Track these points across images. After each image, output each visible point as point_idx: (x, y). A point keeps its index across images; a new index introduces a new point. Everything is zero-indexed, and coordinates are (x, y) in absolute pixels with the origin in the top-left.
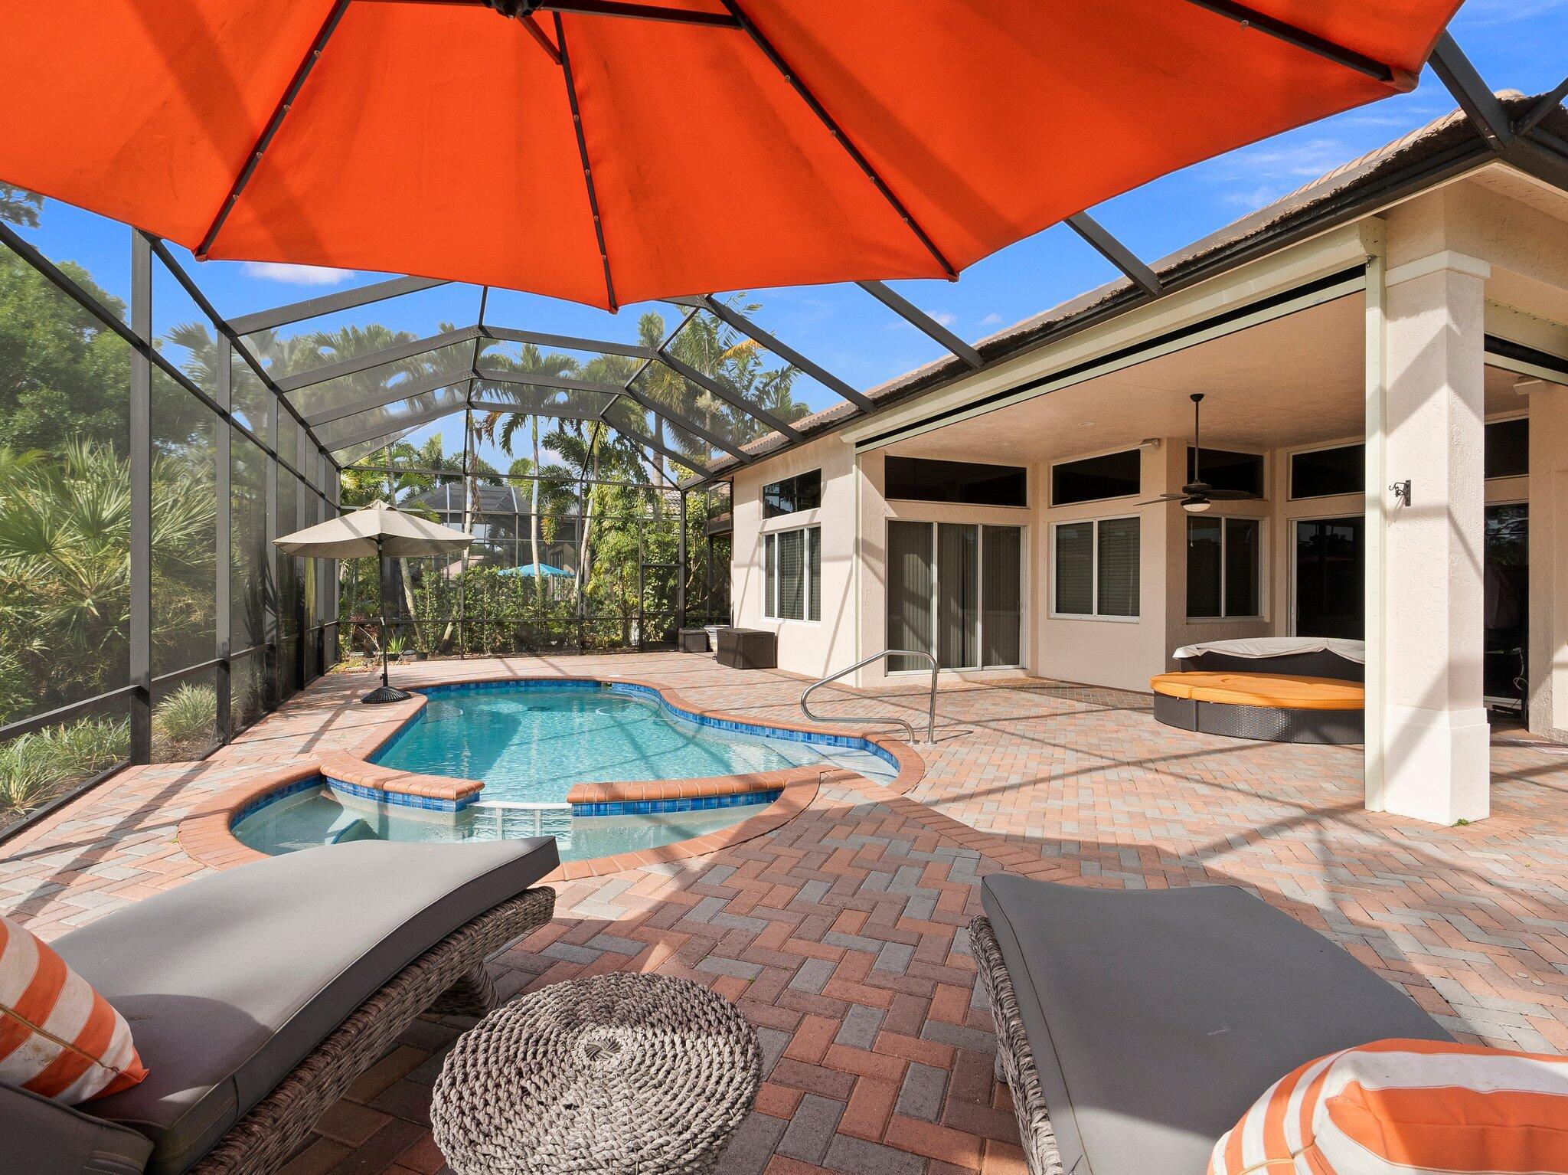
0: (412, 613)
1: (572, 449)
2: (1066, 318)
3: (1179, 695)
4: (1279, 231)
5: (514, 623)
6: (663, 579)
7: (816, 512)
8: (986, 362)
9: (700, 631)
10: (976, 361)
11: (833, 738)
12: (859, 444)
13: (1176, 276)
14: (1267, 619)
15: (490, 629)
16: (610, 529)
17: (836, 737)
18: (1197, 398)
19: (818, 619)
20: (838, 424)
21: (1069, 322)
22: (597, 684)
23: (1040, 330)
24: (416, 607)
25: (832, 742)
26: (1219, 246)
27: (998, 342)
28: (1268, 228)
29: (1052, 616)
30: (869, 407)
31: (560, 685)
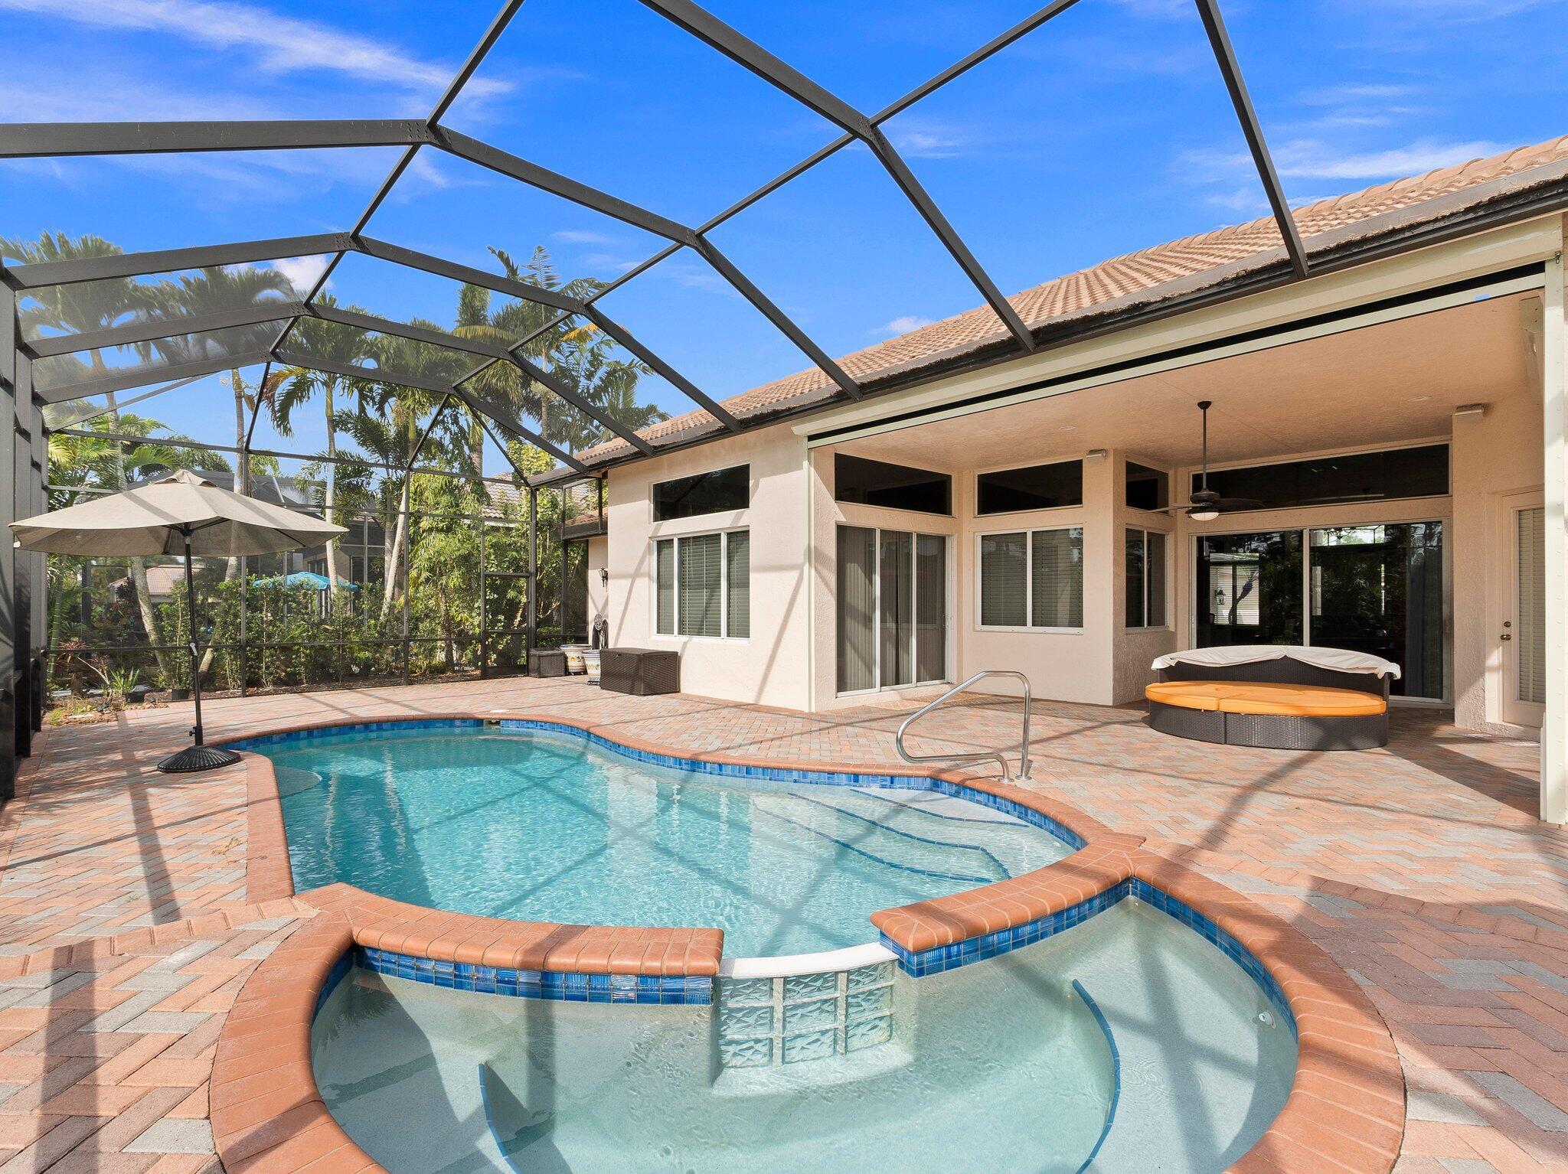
0: (153, 637)
1: (370, 434)
2: (1165, 299)
3: (1204, 707)
4: (1482, 213)
5: (305, 647)
6: (501, 590)
7: (743, 513)
8: (1037, 345)
9: (555, 652)
10: (1029, 343)
11: (889, 778)
12: (811, 438)
13: (1331, 257)
14: (1172, 629)
15: (272, 655)
16: (430, 530)
17: (892, 777)
18: (1205, 405)
19: (745, 633)
20: (795, 413)
21: (1167, 303)
22: (479, 722)
23: (1124, 311)
24: (159, 629)
25: (888, 783)
26: (1398, 226)
27: (1063, 323)
28: (1468, 210)
29: (978, 629)
30: (849, 393)
31: (426, 727)
